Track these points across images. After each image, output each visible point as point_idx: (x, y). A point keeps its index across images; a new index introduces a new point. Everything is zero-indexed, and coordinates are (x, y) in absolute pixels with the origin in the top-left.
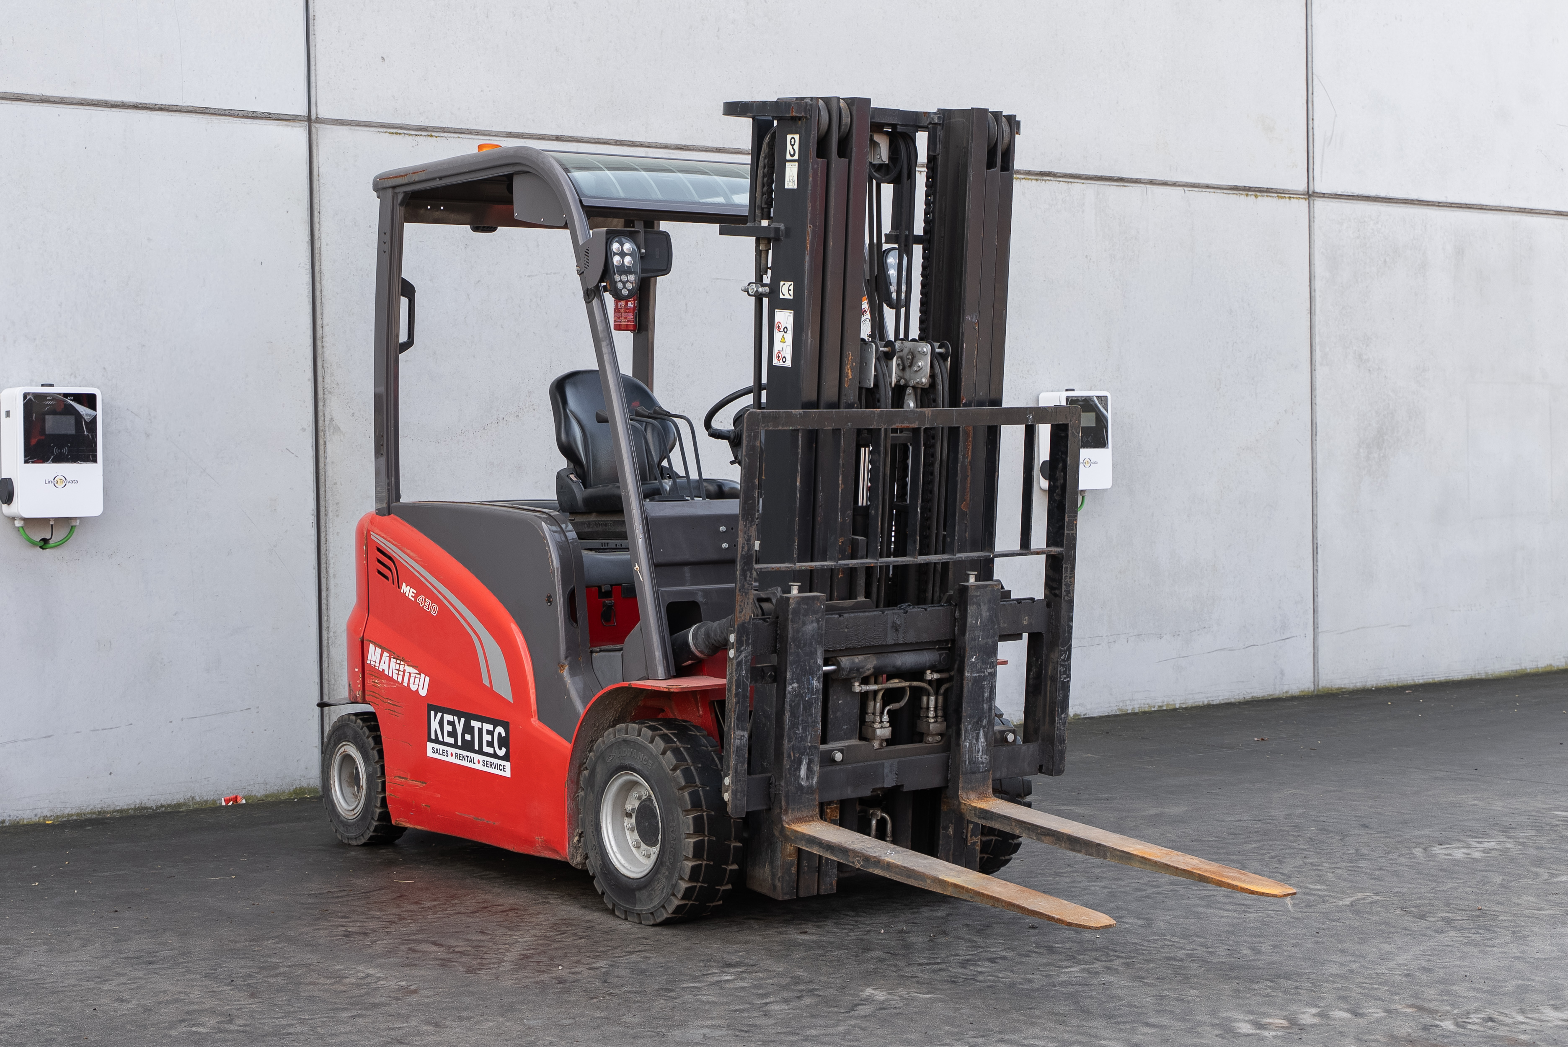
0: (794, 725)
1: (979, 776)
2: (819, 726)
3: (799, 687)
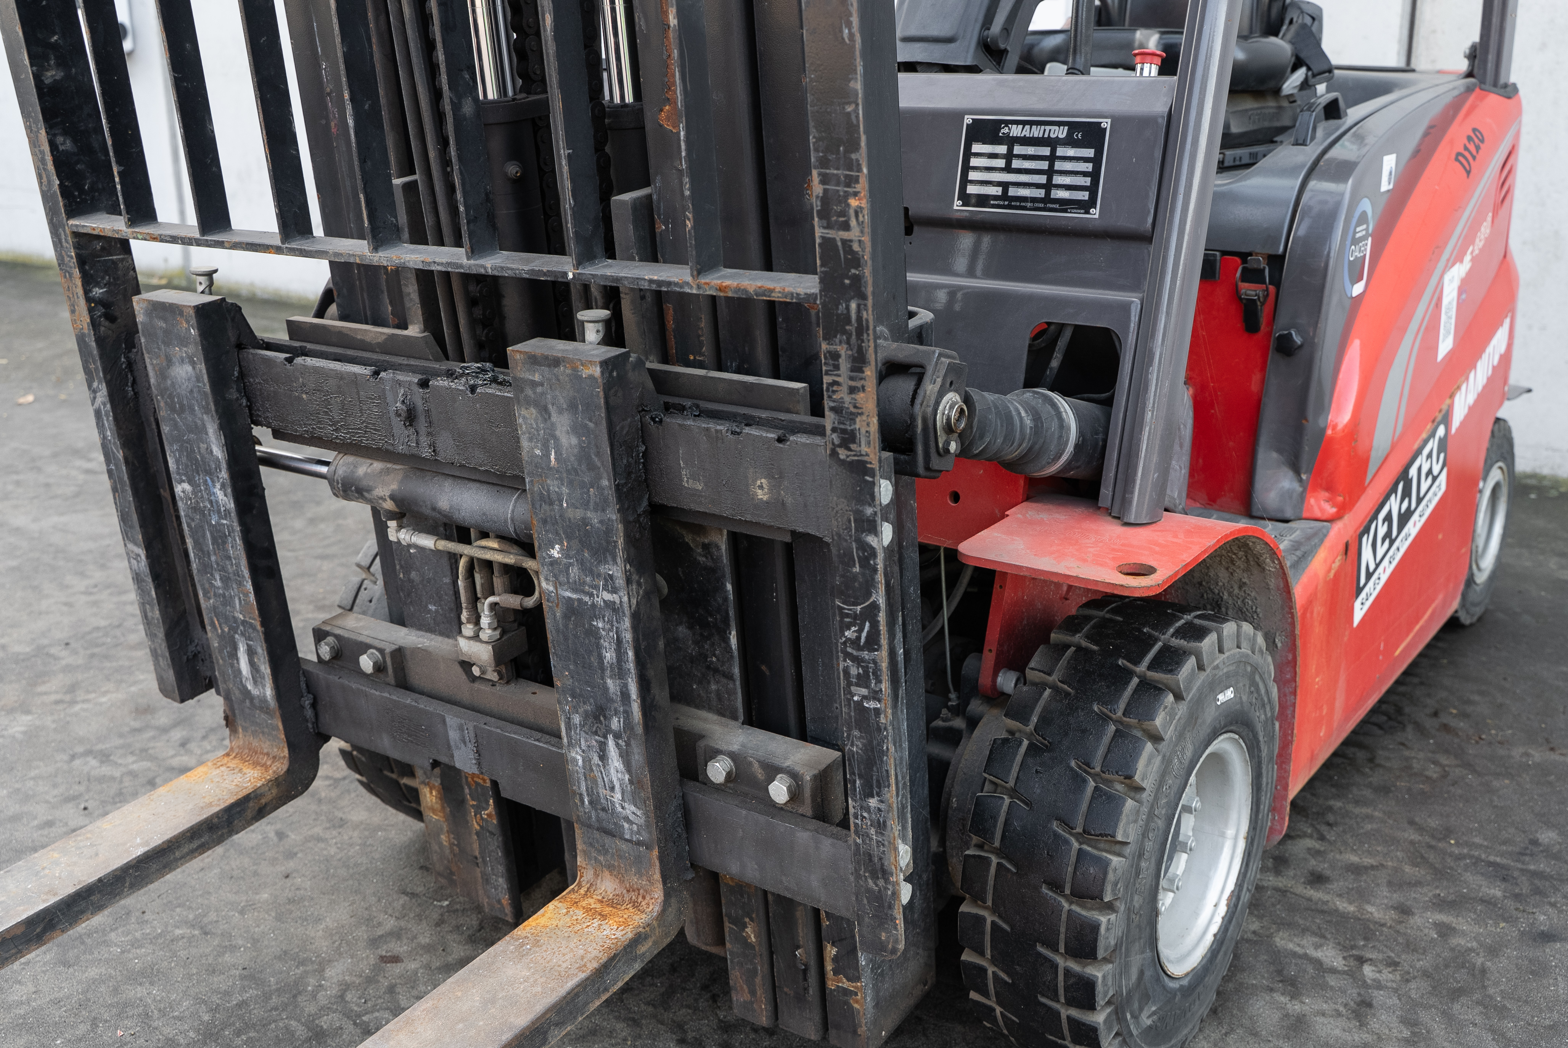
0: (205, 568)
1: (624, 846)
2: (249, 586)
3: (194, 492)
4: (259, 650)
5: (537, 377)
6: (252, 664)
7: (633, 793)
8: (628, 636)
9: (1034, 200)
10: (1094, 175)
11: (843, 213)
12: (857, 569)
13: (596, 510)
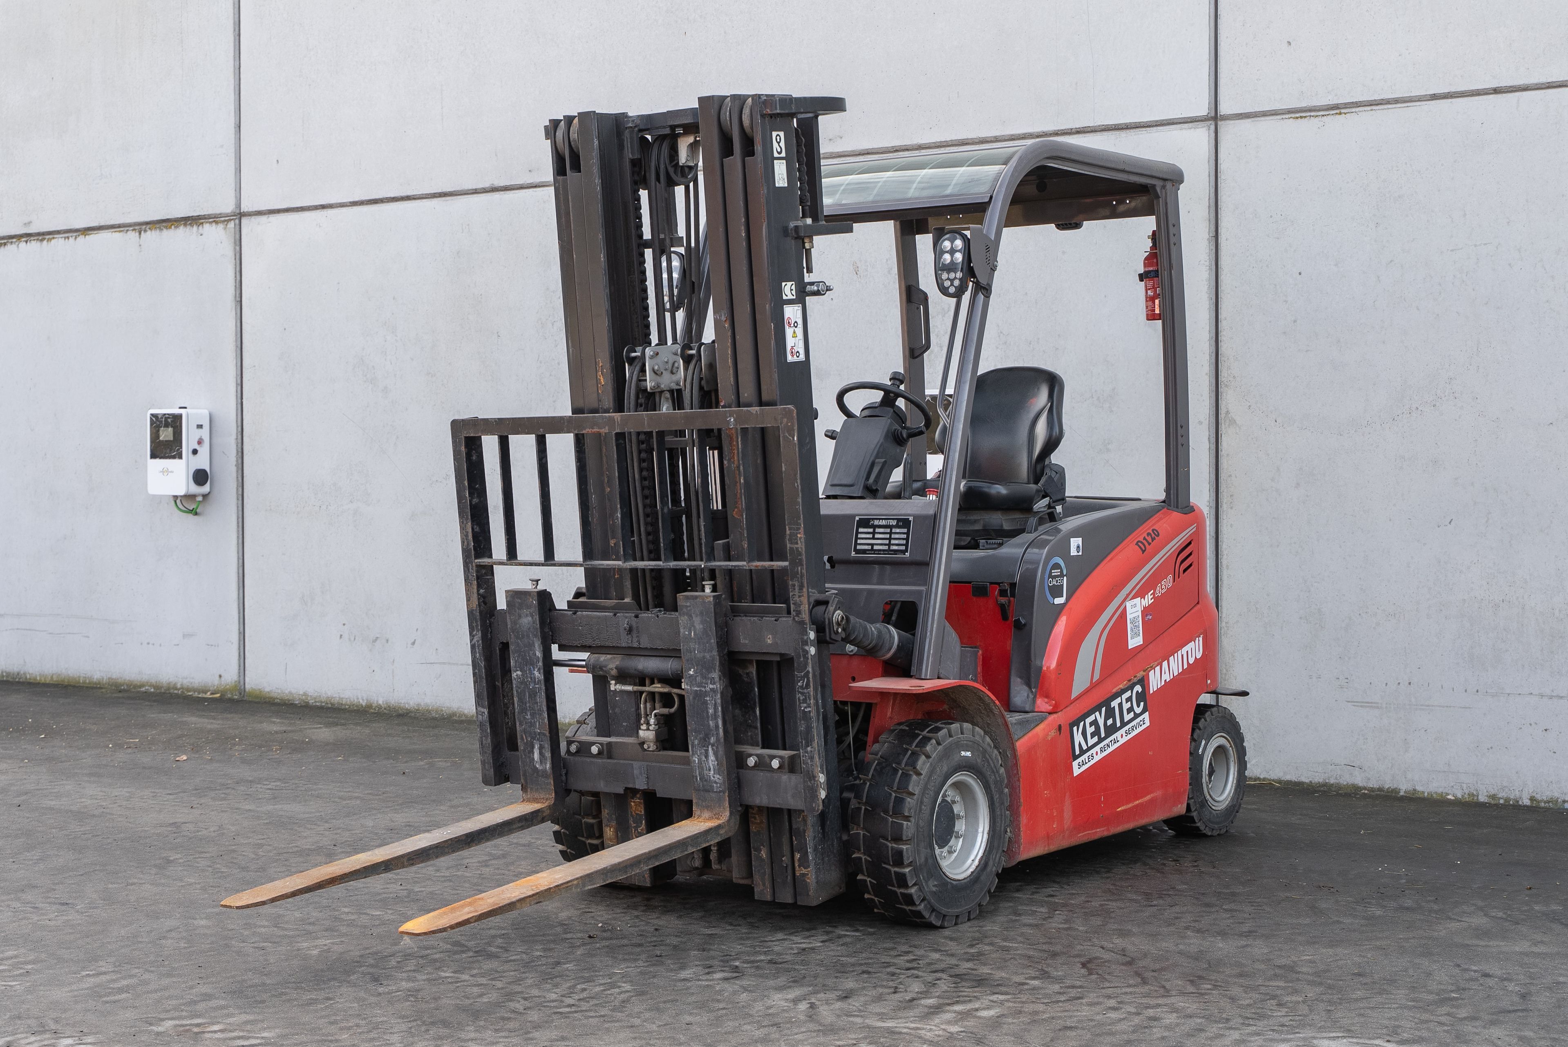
0: (523, 710)
1: (713, 795)
2: (546, 715)
3: (523, 675)
4: (546, 746)
5: (688, 604)
6: (541, 754)
7: (719, 769)
8: (719, 701)
9: (884, 550)
10: (907, 539)
11: (796, 539)
12: (802, 659)
13: (708, 652)
